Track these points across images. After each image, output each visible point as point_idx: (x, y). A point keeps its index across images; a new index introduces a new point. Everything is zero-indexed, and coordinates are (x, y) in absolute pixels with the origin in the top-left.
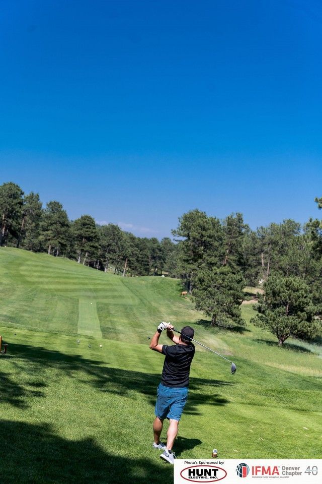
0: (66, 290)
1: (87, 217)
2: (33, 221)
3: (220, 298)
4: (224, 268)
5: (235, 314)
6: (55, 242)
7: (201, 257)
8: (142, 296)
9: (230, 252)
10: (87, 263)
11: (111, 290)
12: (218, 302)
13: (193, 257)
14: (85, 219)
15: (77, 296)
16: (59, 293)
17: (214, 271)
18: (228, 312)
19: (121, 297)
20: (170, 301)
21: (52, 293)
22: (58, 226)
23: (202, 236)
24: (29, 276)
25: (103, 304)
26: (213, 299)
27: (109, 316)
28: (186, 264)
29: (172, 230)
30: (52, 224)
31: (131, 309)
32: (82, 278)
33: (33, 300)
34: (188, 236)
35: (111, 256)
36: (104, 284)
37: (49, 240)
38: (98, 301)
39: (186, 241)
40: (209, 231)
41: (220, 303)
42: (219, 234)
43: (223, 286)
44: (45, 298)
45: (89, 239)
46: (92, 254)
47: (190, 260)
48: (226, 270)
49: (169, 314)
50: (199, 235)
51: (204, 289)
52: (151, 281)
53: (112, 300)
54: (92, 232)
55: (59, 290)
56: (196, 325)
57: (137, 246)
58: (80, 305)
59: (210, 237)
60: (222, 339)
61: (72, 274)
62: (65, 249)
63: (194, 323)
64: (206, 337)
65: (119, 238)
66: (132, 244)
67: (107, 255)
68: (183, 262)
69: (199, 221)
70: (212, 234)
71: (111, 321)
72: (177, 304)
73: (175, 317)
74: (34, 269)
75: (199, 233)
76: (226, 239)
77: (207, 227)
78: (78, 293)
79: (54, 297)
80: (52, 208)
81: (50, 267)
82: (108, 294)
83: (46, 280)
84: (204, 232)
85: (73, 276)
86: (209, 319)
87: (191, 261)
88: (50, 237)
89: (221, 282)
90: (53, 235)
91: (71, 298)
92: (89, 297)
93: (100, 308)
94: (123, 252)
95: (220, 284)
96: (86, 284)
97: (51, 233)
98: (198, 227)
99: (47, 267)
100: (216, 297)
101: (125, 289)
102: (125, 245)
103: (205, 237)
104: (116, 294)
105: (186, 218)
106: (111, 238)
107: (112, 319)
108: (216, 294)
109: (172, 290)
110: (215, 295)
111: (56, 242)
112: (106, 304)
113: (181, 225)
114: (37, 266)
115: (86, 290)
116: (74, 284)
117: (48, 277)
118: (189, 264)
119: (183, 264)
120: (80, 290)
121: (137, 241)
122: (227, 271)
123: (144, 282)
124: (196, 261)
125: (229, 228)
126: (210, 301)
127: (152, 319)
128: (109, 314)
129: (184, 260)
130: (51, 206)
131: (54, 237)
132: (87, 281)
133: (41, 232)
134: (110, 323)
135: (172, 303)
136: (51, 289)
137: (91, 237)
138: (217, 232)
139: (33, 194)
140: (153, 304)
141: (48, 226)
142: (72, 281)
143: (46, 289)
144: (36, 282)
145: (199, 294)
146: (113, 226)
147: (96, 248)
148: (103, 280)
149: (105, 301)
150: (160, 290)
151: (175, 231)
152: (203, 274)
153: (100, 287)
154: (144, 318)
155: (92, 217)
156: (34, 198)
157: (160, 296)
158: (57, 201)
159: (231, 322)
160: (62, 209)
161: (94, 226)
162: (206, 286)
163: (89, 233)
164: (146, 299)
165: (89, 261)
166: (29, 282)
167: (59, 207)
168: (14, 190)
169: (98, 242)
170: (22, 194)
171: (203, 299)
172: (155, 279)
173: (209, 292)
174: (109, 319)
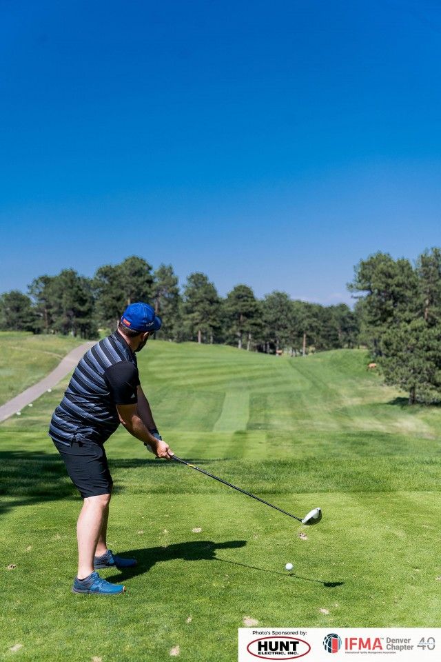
0: (211, 384)
1: (241, 286)
2: (169, 301)
3: (415, 364)
5: (440, 383)
7: (390, 314)
8: (316, 377)
9: (432, 302)
10: (254, 349)
11: (273, 376)
12: (414, 369)
13: (379, 316)
14: (239, 290)
15: (223, 389)
16: (200, 388)
17: (403, 329)
18: (429, 381)
19: (287, 382)
20: (354, 379)
21: (189, 390)
22: (206, 305)
23: (388, 286)
24: (161, 372)
25: (258, 394)
26: (407, 366)
27: (265, 409)
28: (371, 328)
29: (347, 284)
30: (197, 303)
31: (299, 396)
32: (235, 366)
33: (160, 401)
34: (369, 289)
35: (282, 334)
37: (197, 324)
38: (253, 391)
39: (368, 296)
40: (396, 278)
41: (417, 371)
42: (411, 279)
43: (418, 347)
44: (178, 397)
45: (248, 315)
46: (255, 335)
47: (377, 320)
48: (420, 325)
49: (352, 396)
50: (384, 285)
51: (393, 355)
52: (329, 357)
53: (273, 388)
54: (251, 306)
55: (199, 385)
56: (390, 406)
57: (316, 315)
58: (226, 400)
59: (398, 285)
60: (422, 419)
61: (220, 362)
62: (222, 334)
63: (387, 404)
64: (400, 420)
65: (289, 308)
66: (309, 314)
67: (278, 333)
68: (368, 325)
69: (382, 265)
70: (401, 282)
71: (266, 416)
72: (365, 382)
73: (360, 399)
74: (169, 362)
75: (383, 283)
76: (423, 286)
77: (392, 272)
78: (225, 385)
79: (192, 395)
80: (194, 282)
81: (192, 358)
83: (183, 374)
84: (390, 281)
85: (223, 364)
87: (379, 322)
88: (198, 321)
89: (414, 341)
90: (200, 317)
91: (214, 393)
92: (240, 389)
93: (254, 400)
94: (297, 326)
95: (414, 345)
96: (239, 372)
97: (199, 315)
98: (380, 275)
99: (188, 358)
100: (409, 364)
101: (294, 371)
102: (298, 316)
103: (392, 286)
104: (279, 379)
105: (364, 265)
106: (278, 309)
107: (268, 413)
108: (410, 359)
109: (359, 365)
110: (408, 361)
111: (206, 326)
112: (265, 395)
113: (357, 275)
114: (173, 358)
115: (236, 380)
116: (222, 374)
117: (187, 370)
118: (376, 326)
119: (368, 327)
120: (229, 381)
121: (315, 310)
122: (422, 326)
123: (319, 360)
124: (385, 320)
125: (424, 270)
126: (404, 370)
127: (326, 406)
128: (266, 406)
129: (370, 323)
130: (193, 280)
131: (202, 319)
132: (240, 369)
133: (186, 316)
134: (263, 418)
135: (358, 382)
136: (189, 385)
137: (252, 312)
138: (408, 277)
139: (164, 267)
140: (331, 386)
141: (193, 306)
142: (219, 371)
143: (182, 386)
144: (169, 379)
145: (387, 363)
146: (278, 294)
147: (259, 325)
149: (264, 390)
150: (342, 366)
151: (351, 286)
152: (389, 334)
153: (258, 374)
154: (315, 406)
155: (248, 285)
156: (166, 272)
157: (341, 374)
158: (200, 272)
160: (208, 282)
161: (252, 297)
162: (395, 350)
163: (247, 307)
164: (320, 381)
165: (256, 345)
166: (159, 380)
167: (204, 280)
168: (138, 266)
169: (261, 317)
170: (150, 268)
171: (393, 369)
172: (336, 354)
173: (400, 358)
174: (263, 413)
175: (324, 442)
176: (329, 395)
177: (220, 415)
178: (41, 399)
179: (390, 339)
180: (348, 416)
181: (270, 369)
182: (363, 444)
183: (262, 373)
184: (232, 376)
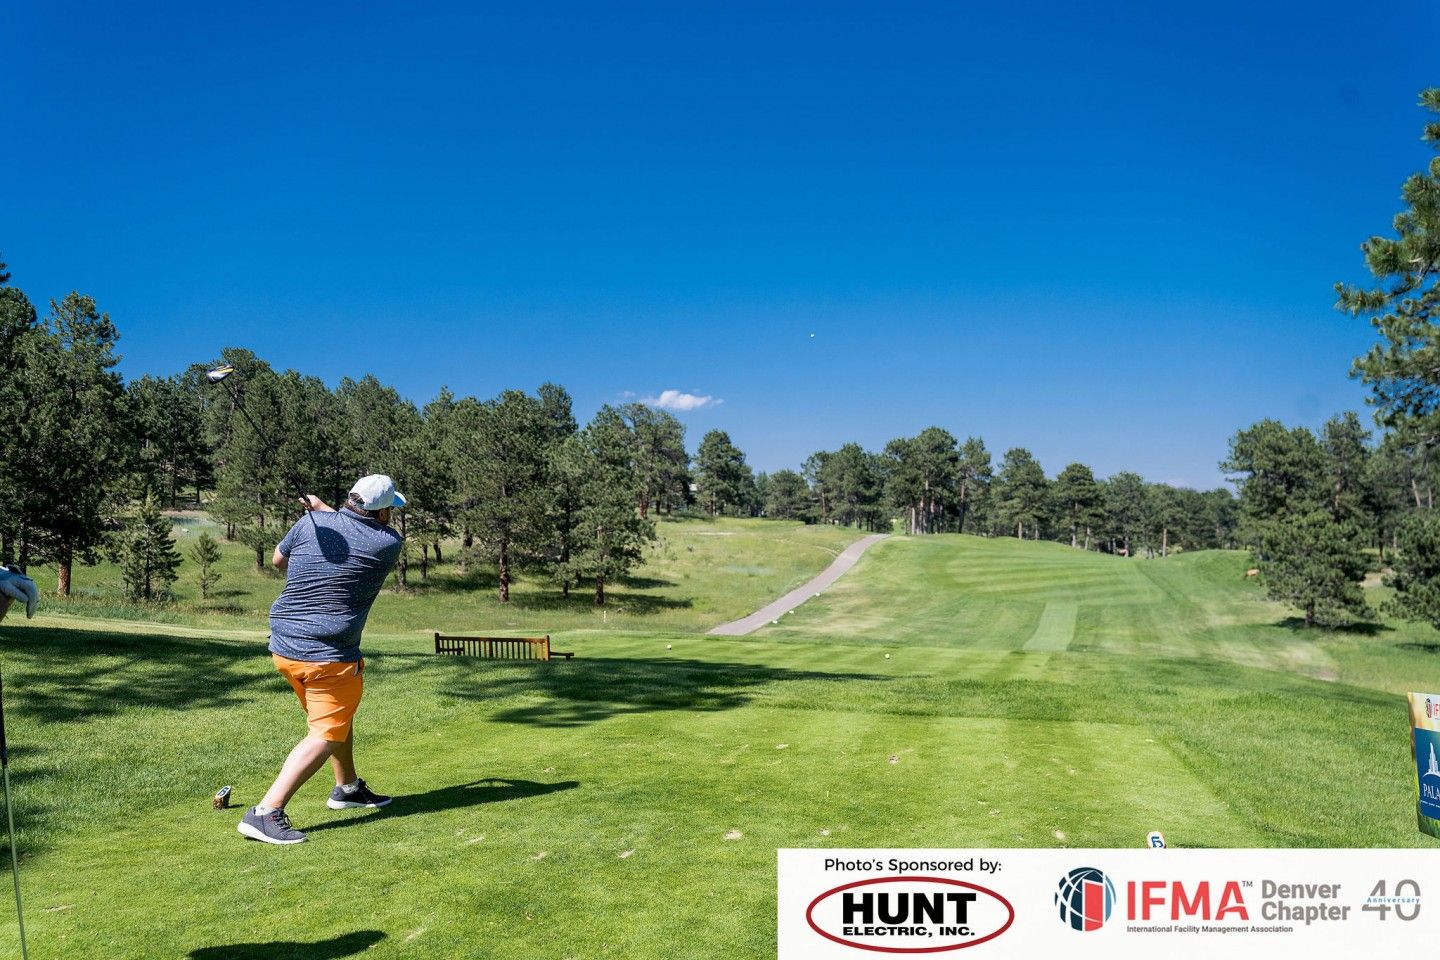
0: (1027, 591)
1: (1076, 465)
2: (980, 485)
3: (1314, 572)
4: (1315, 514)
5: (1352, 600)
6: (1027, 516)
7: (1281, 502)
8: (1173, 587)
9: (1345, 487)
10: (1094, 547)
11: (1112, 583)
12: (1311, 579)
13: (1265, 506)
14: (1074, 471)
15: (1042, 599)
16: (1011, 597)
17: (1295, 523)
18: (1335, 596)
19: (1132, 592)
20: (1227, 590)
21: (997, 599)
22: (1029, 490)
23: (1277, 464)
25: (1089, 606)
26: (1301, 575)
27: (1097, 627)
28: (1254, 522)
29: (1219, 463)
30: (1017, 488)
31: (1146, 611)
32: (1062, 569)
33: (958, 612)
34: (1250, 468)
35: (1132, 528)
36: (1099, 575)
37: (1017, 513)
38: (1082, 602)
39: (1250, 478)
40: (1290, 454)
41: (1317, 582)
42: (1311, 456)
43: (1317, 549)
44: (982, 607)
45: (1085, 503)
46: (1096, 530)
47: (1262, 512)
48: (1320, 518)
49: (1222, 614)
50: (1272, 464)
51: (1281, 559)
52: (1194, 559)
53: (1111, 599)
54: (1089, 491)
55: (1012, 592)
56: (1277, 629)
57: (1180, 504)
58: (1045, 613)
59: (1292, 464)
60: (1324, 648)
61: (1043, 564)
62: (1051, 527)
63: (1274, 625)
64: (1288, 648)
65: (1142, 494)
66: (1170, 502)
67: (1127, 528)
68: (1249, 517)
69: (1268, 437)
70: (1297, 459)
71: (1096, 636)
72: (1243, 594)
73: (1233, 618)
74: (975, 562)
75: (1270, 460)
76: (1330, 465)
77: (1284, 447)
78: (1046, 594)
79: (1000, 605)
80: (1014, 460)
81: (1006, 557)
82: (1108, 589)
83: (992, 578)
84: (1280, 458)
85: (1046, 566)
86: (1302, 614)
87: (1265, 514)
88: (1017, 510)
89: (1311, 541)
90: (1021, 505)
91: (1031, 603)
92: (1066, 599)
93: (1083, 614)
94: (1153, 518)
95: (1311, 545)
96: (1067, 577)
97: (1019, 503)
98: (1267, 450)
99: (999, 557)
100: (1305, 572)
101: (1142, 578)
102: (1155, 505)
103: (1284, 464)
104: (1120, 587)
105: (1243, 437)
106: (1127, 496)
107: (1101, 631)
108: (1306, 565)
109: (1237, 571)
110: (1303, 568)
112: (1099, 608)
113: (1233, 450)
114: (980, 557)
115: (1063, 588)
116: (1044, 579)
117: (997, 573)
118: (1261, 518)
119: (1249, 520)
120: (1051, 588)
121: (1179, 497)
122: (1323, 520)
123: (1179, 564)
124: (1273, 511)
125: (1333, 443)
126: (1297, 580)
127: (1182, 625)
128: (1098, 622)
129: (1253, 515)
130: (1011, 457)
131: (1024, 508)
132: (1069, 573)
133: (1003, 504)
134: (1092, 638)
135: (1233, 594)
136: (998, 592)
137: (1091, 499)
138: (1308, 453)
139: (972, 441)
140: (1193, 598)
141: (1012, 491)
142: (1039, 575)
143: (988, 593)
144: (973, 583)
145: (1272, 569)
146: (1127, 476)
147: (1100, 516)
148: (1100, 568)
149: (1097, 602)
150: (1211, 573)
151: (1225, 465)
152: (1275, 531)
153: (1092, 579)
154: (1167, 626)
155: (1085, 465)
156: (973, 448)
157: (1209, 584)
158: (1020, 447)
159: (1345, 615)
160: (1032, 460)
161: (1091, 480)
162: (1283, 553)
163: (1084, 493)
164: (1179, 592)
165: (1097, 542)
166: (959, 585)
167: (1025, 457)
168: (939, 439)
169: (1102, 505)
170: (955, 443)
171: (1280, 578)
172: (1203, 556)
173: (1291, 562)
174: (1093, 631)
175: (1123, 668)
176: (1190, 611)
177: (1034, 632)
178: (806, 605)
179: (1276, 536)
180: (1214, 640)
181: (1107, 574)
182: (1174, 674)
183: (1098, 578)
184: (1057, 582)
